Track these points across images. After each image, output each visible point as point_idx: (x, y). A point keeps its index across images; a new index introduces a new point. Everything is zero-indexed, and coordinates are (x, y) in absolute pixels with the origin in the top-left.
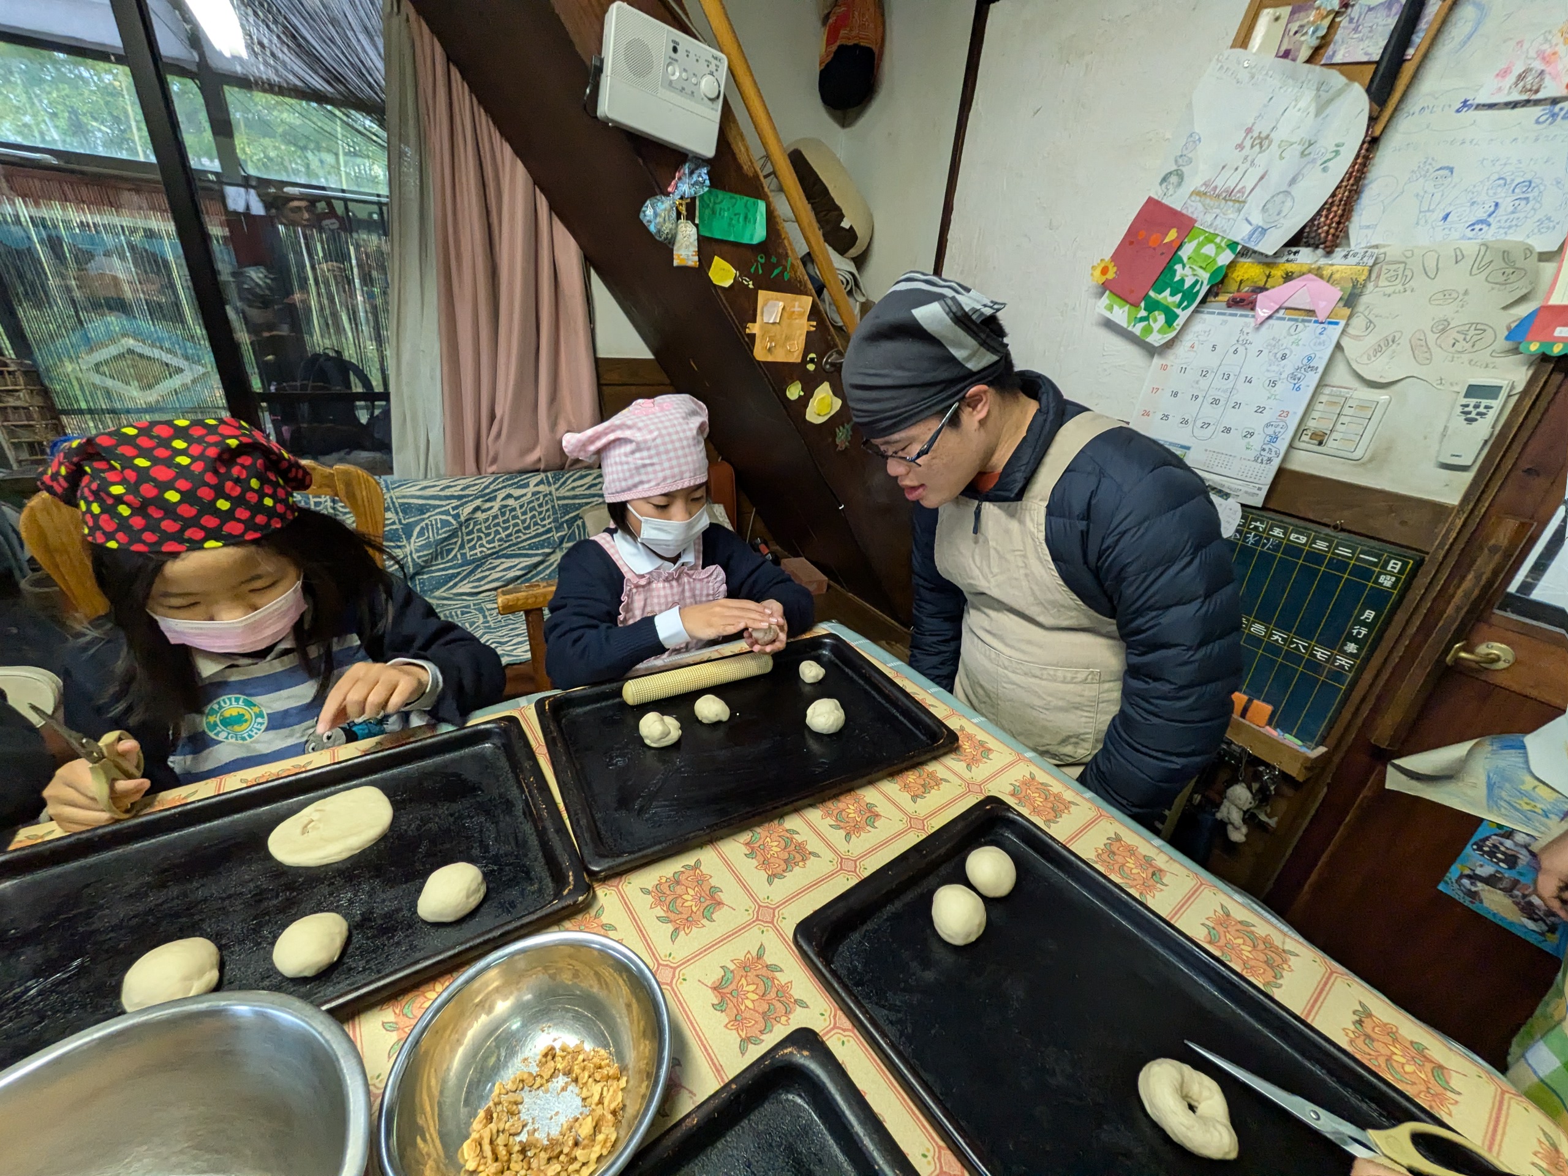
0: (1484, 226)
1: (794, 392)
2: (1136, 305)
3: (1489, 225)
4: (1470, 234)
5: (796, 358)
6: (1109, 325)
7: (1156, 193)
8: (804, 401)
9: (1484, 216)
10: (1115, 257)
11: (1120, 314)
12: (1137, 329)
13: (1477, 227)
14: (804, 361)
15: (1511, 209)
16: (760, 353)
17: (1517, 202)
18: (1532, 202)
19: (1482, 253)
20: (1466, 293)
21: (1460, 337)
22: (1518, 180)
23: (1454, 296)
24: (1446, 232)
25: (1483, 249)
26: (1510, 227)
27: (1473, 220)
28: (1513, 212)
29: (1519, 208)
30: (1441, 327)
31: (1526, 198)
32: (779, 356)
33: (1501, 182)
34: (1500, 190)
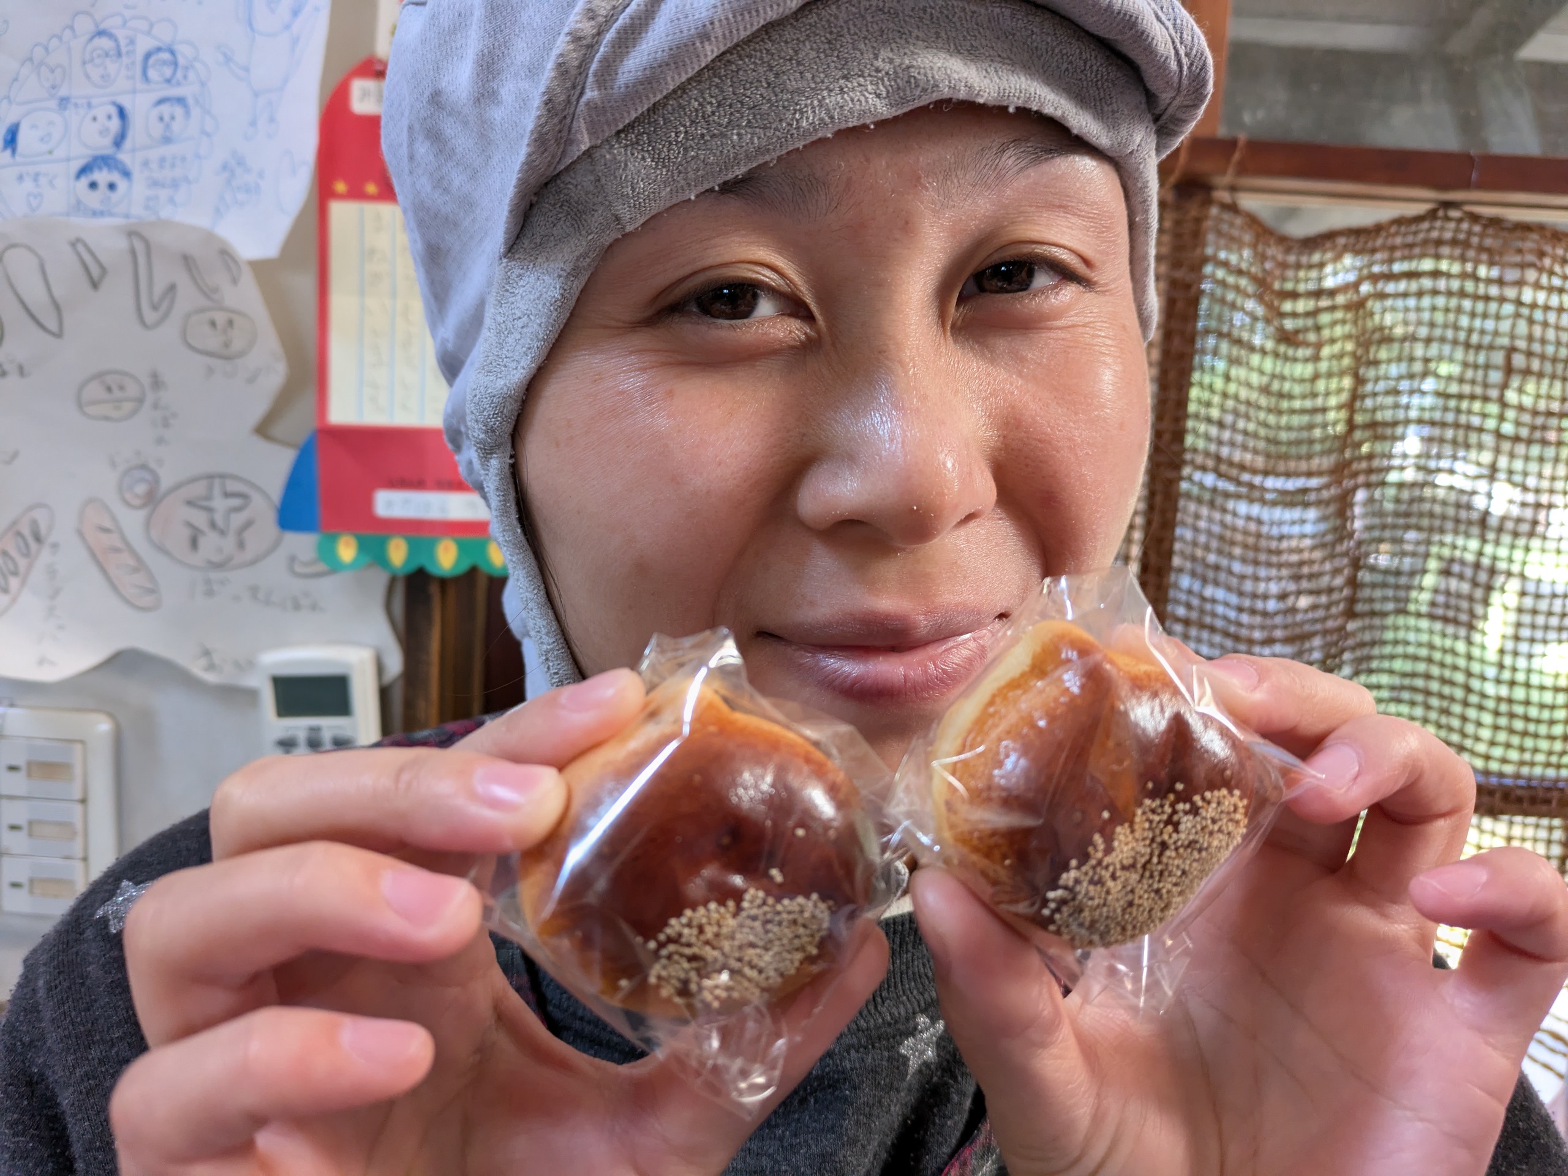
0: (115, 177)
3: (126, 174)
4: (93, 200)
9: (103, 144)
13: (102, 177)
15: (157, 130)
17: (165, 109)
18: (196, 112)
19: (142, 260)
20: (157, 382)
21: (199, 519)
22: (144, 44)
23: (132, 390)
24: (28, 185)
25: (139, 246)
26: (175, 184)
27: (81, 155)
28: (167, 140)
29: (176, 126)
30: (141, 489)
31: (181, 101)
33: (105, 43)
34: (112, 67)
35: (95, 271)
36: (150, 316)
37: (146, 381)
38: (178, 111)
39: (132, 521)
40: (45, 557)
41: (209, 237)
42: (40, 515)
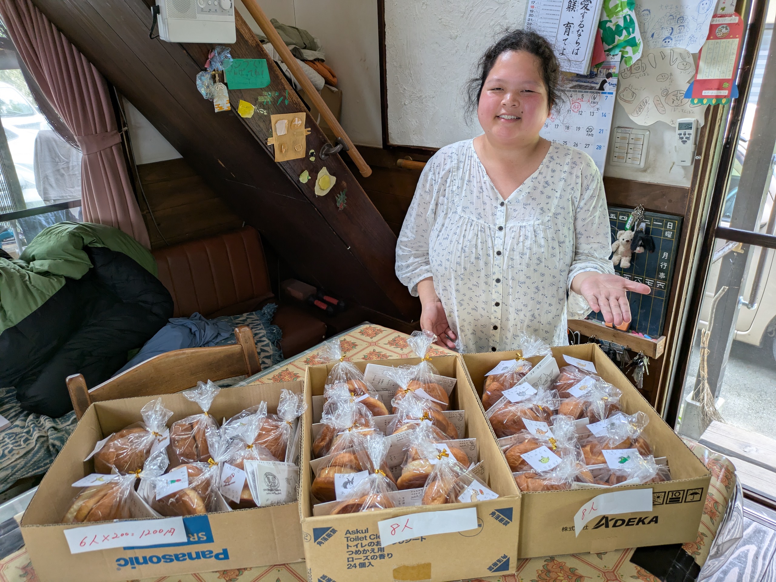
0: (670, 40)
1: (304, 178)
3: (672, 39)
4: (665, 44)
8: (312, 183)
9: (668, 35)
13: (667, 40)
14: (308, 156)
15: (678, 31)
16: (278, 157)
17: (680, 27)
18: (686, 28)
19: (672, 54)
20: (671, 74)
21: (675, 98)
22: (678, 16)
23: (667, 76)
24: (654, 43)
25: (672, 52)
26: (680, 41)
27: (664, 37)
28: (680, 33)
29: (682, 30)
30: (665, 93)
31: (683, 26)
32: (292, 156)
33: (671, 17)
34: (672, 21)
35: (663, 57)
36: (672, 63)
37: (669, 75)
38: (683, 28)
39: (663, 99)
40: (647, 106)
41: (686, 50)
42: (647, 99)
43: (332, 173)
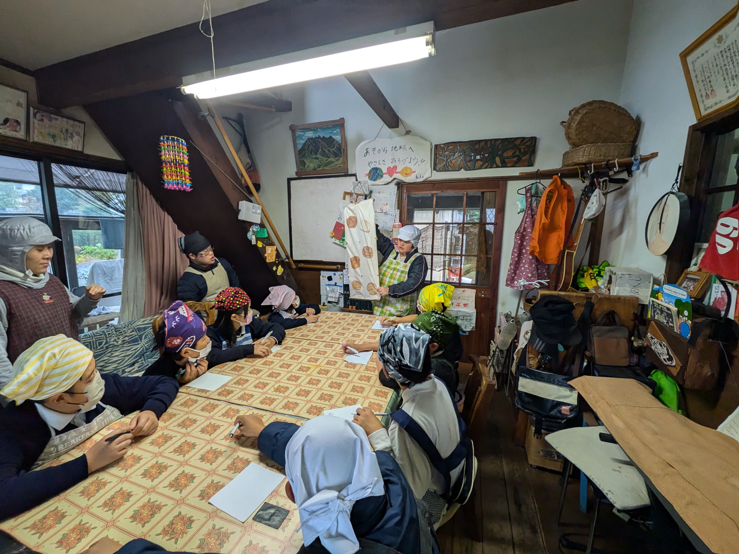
1: (274, 268)
2: (340, 240)
5: (274, 261)
6: (335, 243)
7: (338, 221)
8: (276, 270)
10: (334, 231)
11: (337, 241)
12: (342, 244)
14: (276, 261)
16: (268, 261)
32: (271, 261)
43: (282, 267)
